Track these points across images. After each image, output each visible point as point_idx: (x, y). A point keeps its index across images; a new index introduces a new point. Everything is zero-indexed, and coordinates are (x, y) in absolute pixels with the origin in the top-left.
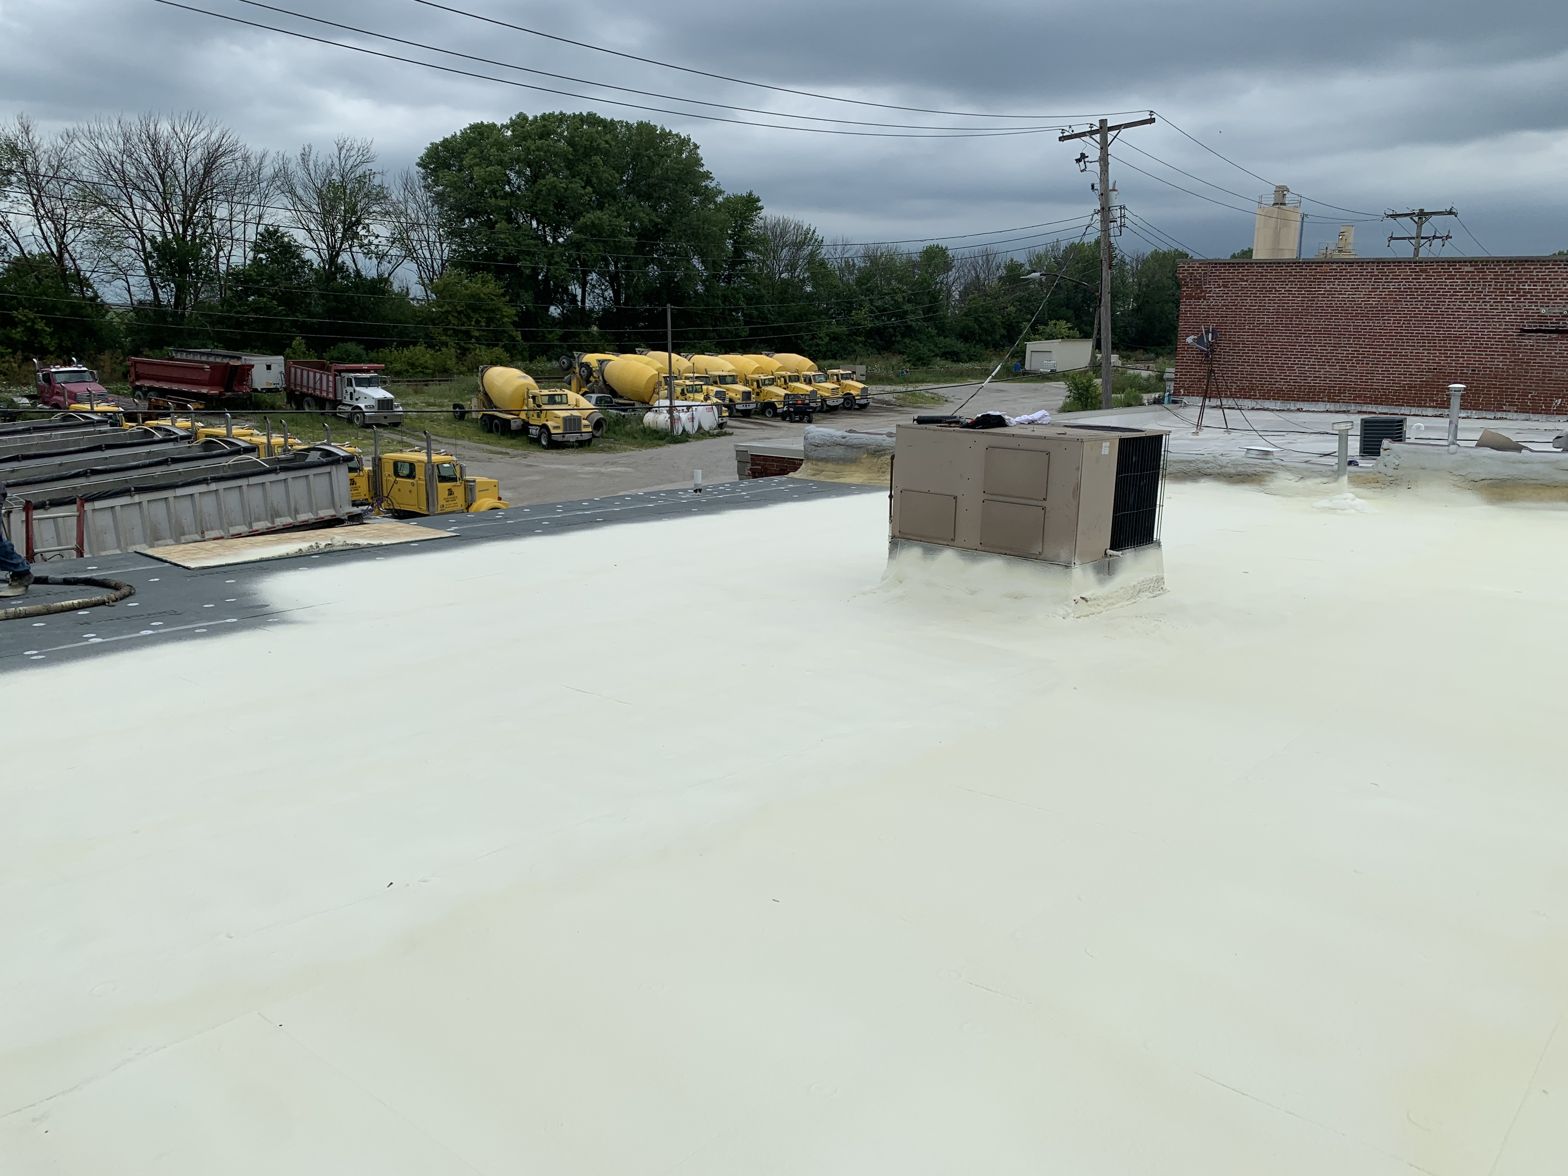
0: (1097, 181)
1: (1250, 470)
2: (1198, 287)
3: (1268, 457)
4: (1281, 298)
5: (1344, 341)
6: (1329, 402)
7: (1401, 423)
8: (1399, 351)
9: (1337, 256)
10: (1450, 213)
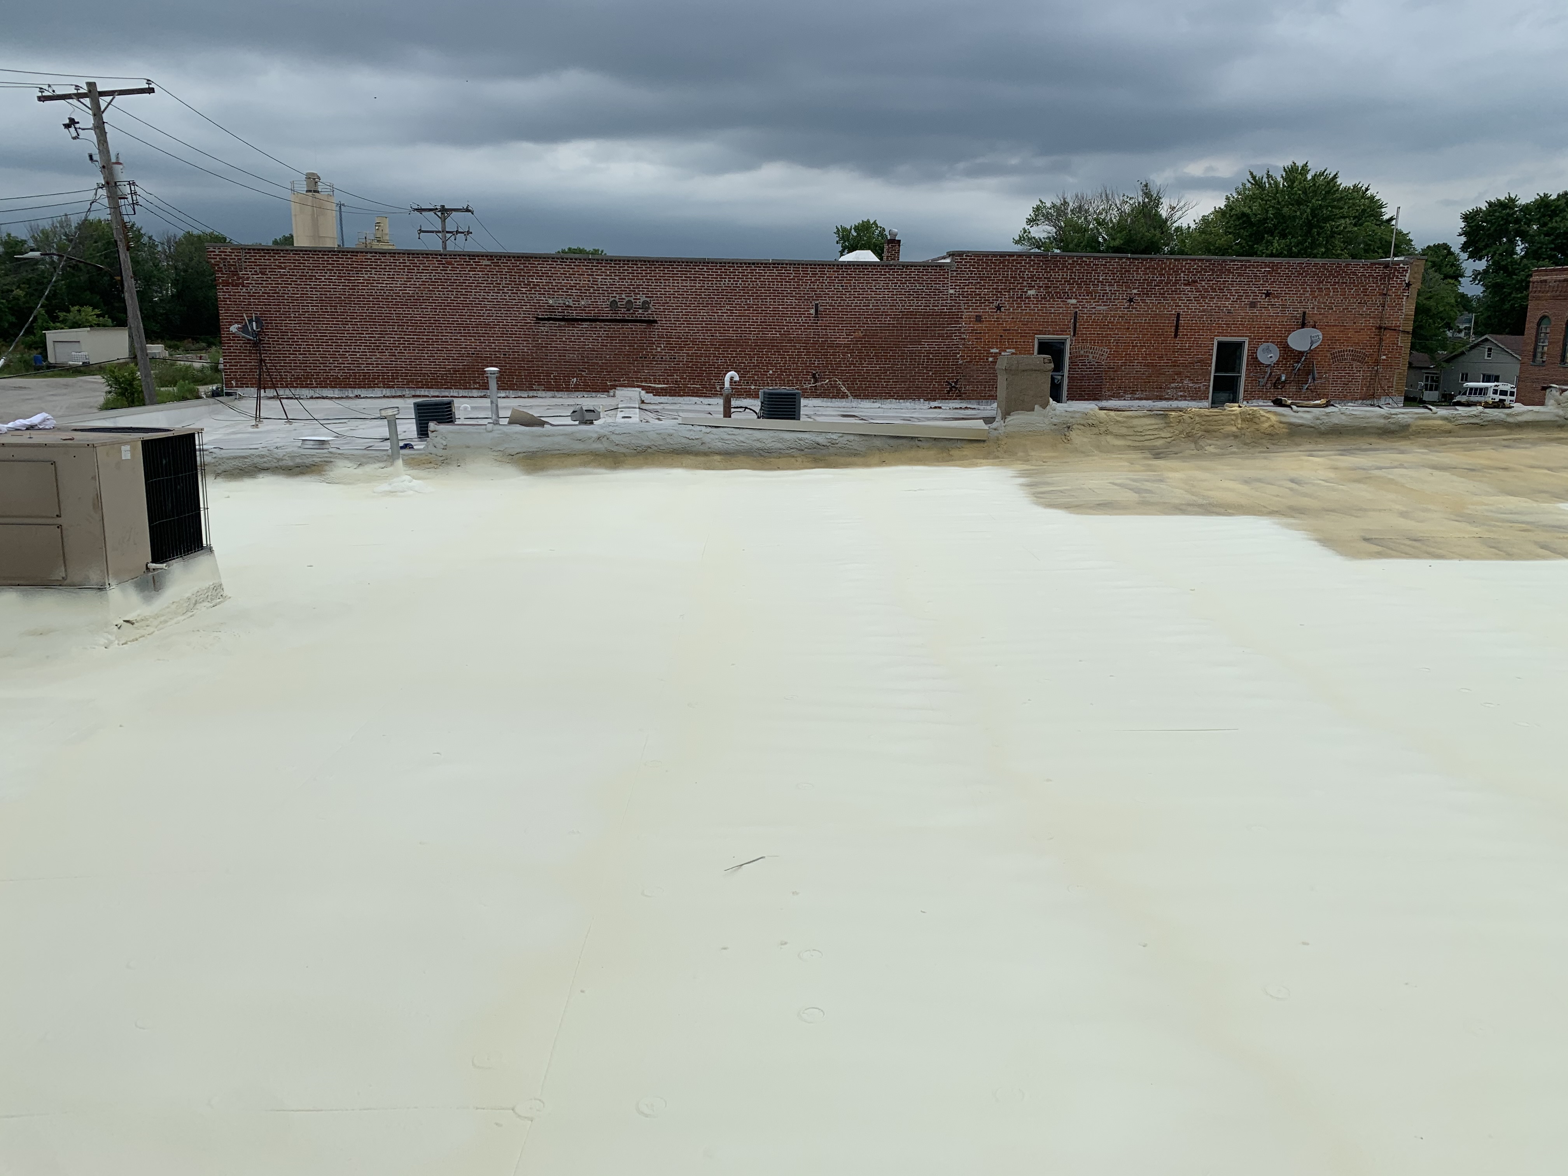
0: (95, 151)
1: (308, 461)
2: (235, 273)
3: (324, 446)
4: (322, 286)
5: (389, 329)
6: (384, 387)
7: (449, 404)
8: (440, 337)
9: (377, 246)
10: (467, 210)
